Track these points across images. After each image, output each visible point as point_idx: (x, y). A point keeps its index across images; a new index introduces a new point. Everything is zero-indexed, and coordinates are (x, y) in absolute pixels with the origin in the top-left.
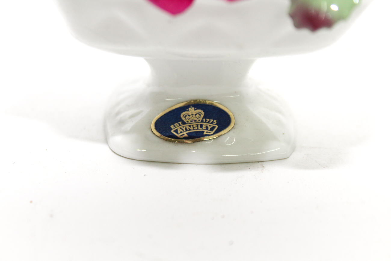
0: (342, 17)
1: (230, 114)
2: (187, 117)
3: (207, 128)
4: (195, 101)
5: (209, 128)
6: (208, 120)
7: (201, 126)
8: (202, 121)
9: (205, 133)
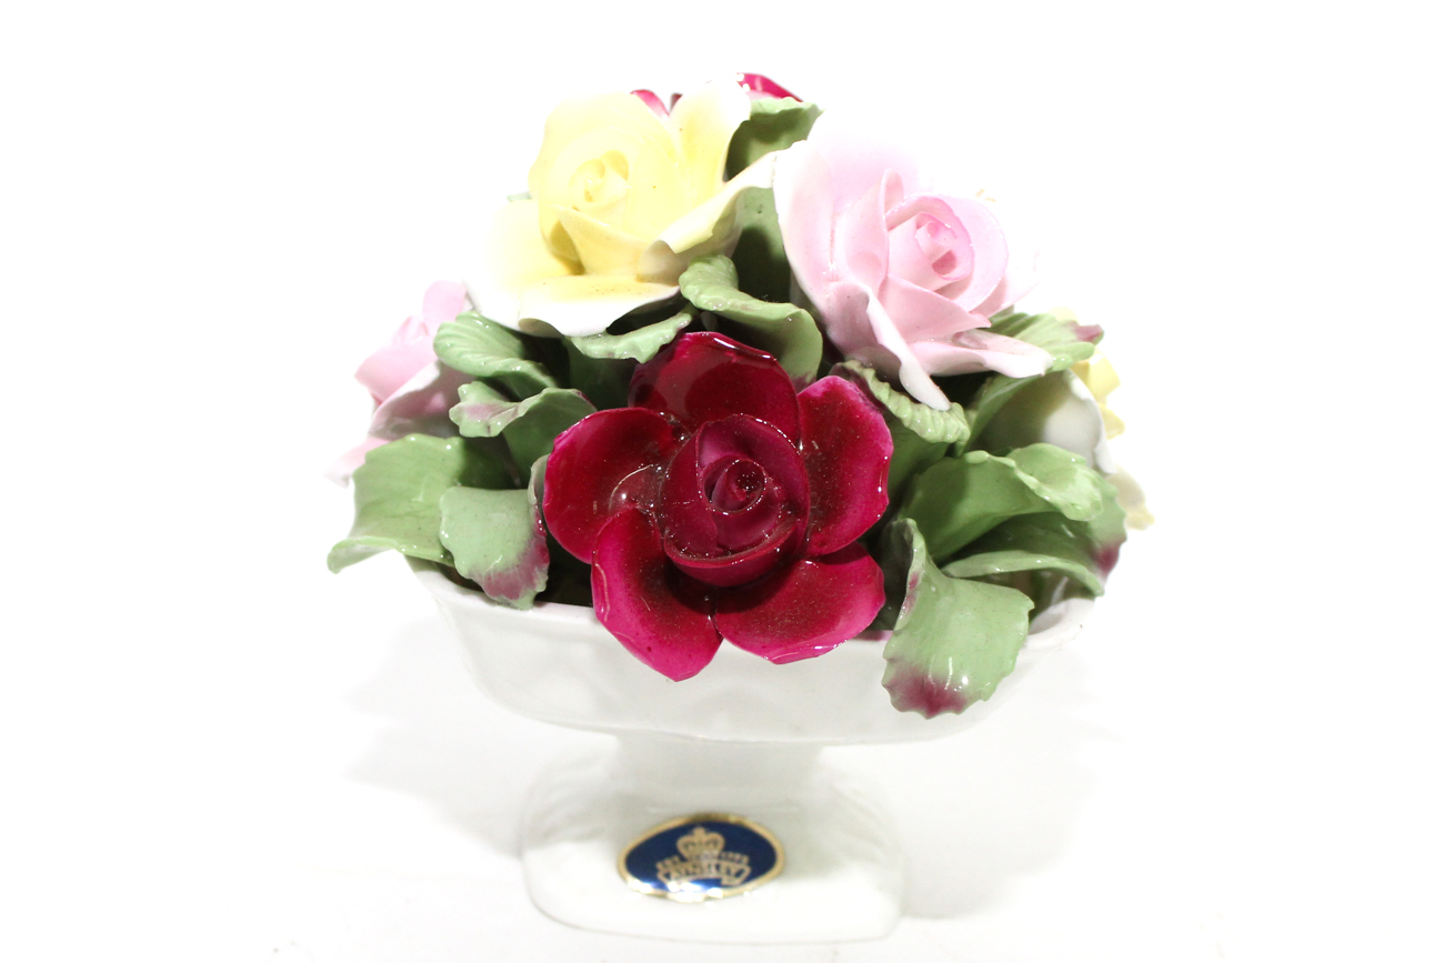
0: (981, 694)
1: (775, 844)
2: (691, 848)
3: (728, 872)
4: (708, 816)
5: (733, 871)
6: (731, 855)
7: (718, 867)
8: (720, 857)
9: (725, 881)
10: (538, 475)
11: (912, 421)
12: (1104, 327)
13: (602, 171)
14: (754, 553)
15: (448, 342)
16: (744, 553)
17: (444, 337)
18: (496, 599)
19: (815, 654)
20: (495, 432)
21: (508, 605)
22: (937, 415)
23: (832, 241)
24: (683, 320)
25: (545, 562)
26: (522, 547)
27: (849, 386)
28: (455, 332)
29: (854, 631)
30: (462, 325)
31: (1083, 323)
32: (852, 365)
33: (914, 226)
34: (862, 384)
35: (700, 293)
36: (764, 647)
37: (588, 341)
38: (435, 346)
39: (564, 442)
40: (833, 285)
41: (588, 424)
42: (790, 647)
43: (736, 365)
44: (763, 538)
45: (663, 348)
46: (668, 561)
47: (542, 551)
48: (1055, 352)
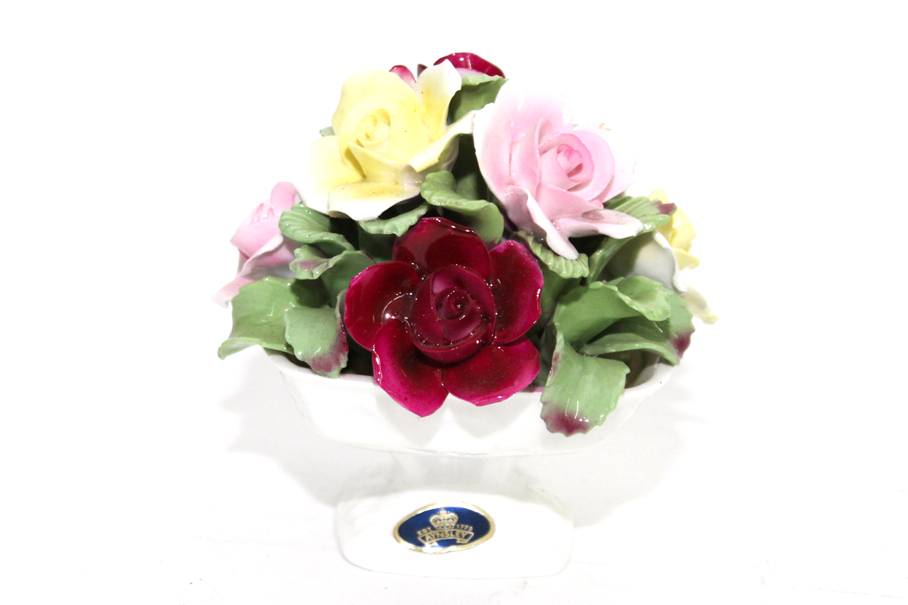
0: (597, 422)
1: (489, 520)
2: (438, 522)
3: (461, 536)
5: (464, 535)
6: (462, 526)
7: (454, 533)
8: (455, 527)
9: (458, 542)
10: (341, 301)
11: (554, 267)
12: (677, 205)
13: (375, 121)
14: (463, 343)
15: (287, 224)
16: (459, 343)
17: (284, 220)
18: (318, 372)
19: (499, 400)
20: (316, 277)
21: (325, 376)
22: (569, 262)
23: (510, 160)
24: (422, 211)
25: (346, 350)
26: (332, 342)
27: (520, 246)
28: (291, 217)
29: (522, 387)
30: (294, 213)
31: (665, 202)
32: (521, 234)
33: (556, 152)
34: (527, 245)
35: (432, 195)
36: (471, 397)
37: (369, 223)
38: (280, 226)
39: (355, 282)
40: (510, 187)
41: (369, 271)
42: (486, 396)
43: (453, 236)
44: (469, 335)
45: (411, 227)
46: (416, 349)
47: (344, 343)
48: (644, 222)
